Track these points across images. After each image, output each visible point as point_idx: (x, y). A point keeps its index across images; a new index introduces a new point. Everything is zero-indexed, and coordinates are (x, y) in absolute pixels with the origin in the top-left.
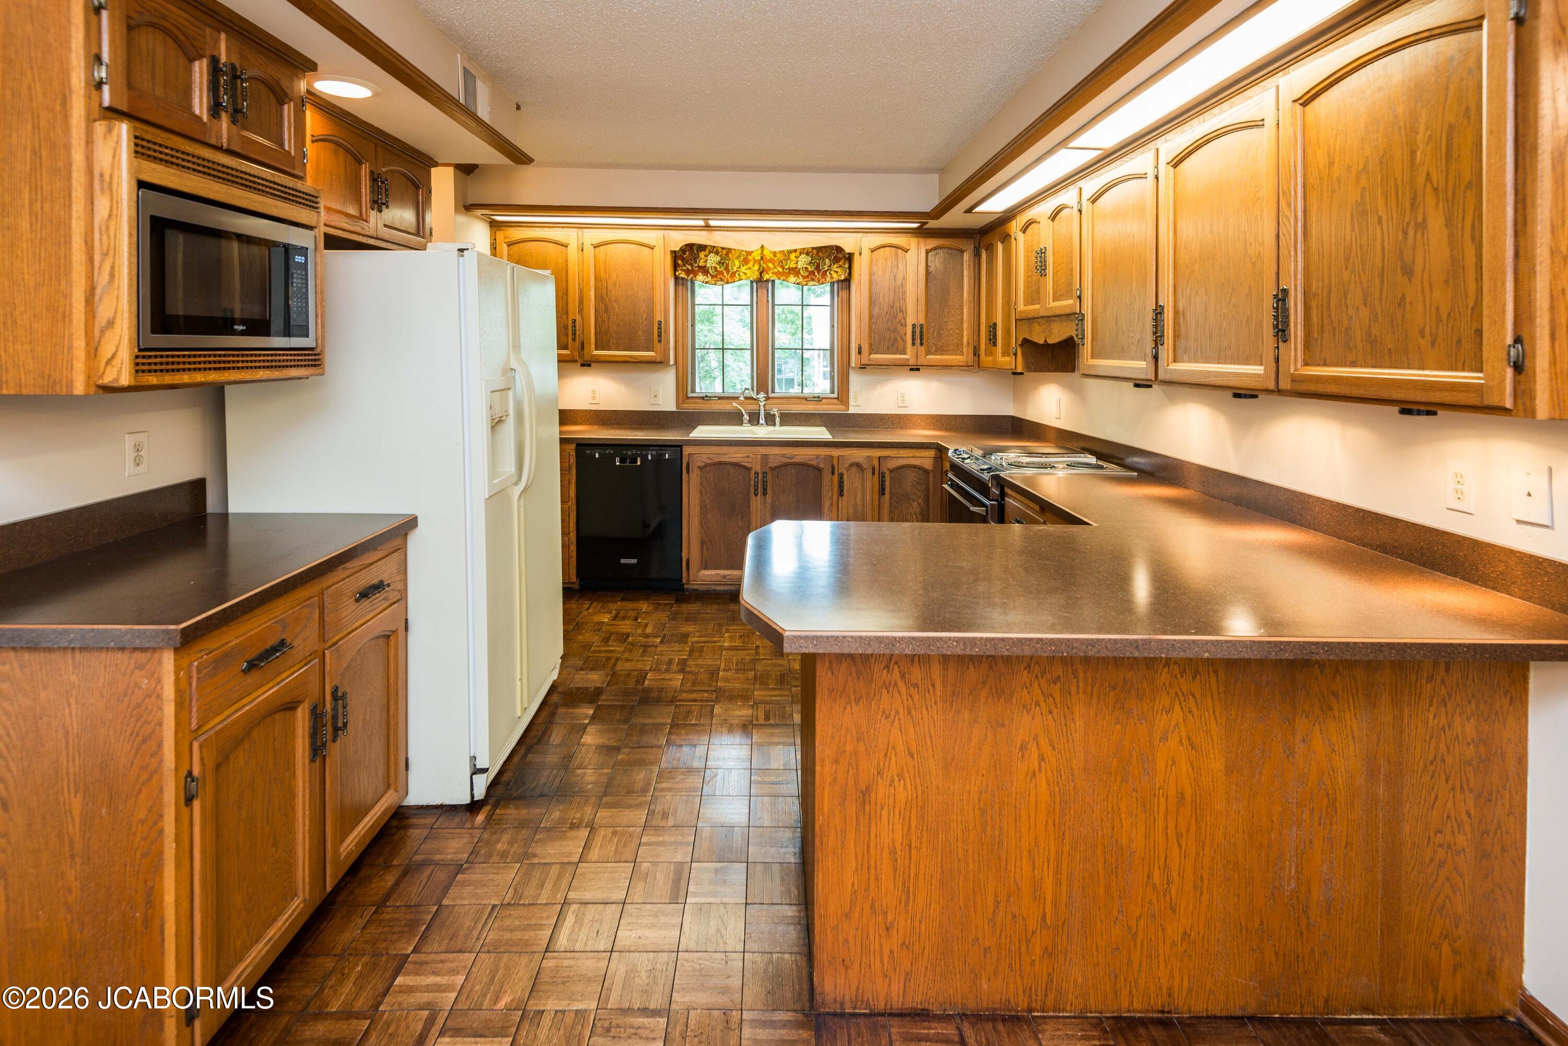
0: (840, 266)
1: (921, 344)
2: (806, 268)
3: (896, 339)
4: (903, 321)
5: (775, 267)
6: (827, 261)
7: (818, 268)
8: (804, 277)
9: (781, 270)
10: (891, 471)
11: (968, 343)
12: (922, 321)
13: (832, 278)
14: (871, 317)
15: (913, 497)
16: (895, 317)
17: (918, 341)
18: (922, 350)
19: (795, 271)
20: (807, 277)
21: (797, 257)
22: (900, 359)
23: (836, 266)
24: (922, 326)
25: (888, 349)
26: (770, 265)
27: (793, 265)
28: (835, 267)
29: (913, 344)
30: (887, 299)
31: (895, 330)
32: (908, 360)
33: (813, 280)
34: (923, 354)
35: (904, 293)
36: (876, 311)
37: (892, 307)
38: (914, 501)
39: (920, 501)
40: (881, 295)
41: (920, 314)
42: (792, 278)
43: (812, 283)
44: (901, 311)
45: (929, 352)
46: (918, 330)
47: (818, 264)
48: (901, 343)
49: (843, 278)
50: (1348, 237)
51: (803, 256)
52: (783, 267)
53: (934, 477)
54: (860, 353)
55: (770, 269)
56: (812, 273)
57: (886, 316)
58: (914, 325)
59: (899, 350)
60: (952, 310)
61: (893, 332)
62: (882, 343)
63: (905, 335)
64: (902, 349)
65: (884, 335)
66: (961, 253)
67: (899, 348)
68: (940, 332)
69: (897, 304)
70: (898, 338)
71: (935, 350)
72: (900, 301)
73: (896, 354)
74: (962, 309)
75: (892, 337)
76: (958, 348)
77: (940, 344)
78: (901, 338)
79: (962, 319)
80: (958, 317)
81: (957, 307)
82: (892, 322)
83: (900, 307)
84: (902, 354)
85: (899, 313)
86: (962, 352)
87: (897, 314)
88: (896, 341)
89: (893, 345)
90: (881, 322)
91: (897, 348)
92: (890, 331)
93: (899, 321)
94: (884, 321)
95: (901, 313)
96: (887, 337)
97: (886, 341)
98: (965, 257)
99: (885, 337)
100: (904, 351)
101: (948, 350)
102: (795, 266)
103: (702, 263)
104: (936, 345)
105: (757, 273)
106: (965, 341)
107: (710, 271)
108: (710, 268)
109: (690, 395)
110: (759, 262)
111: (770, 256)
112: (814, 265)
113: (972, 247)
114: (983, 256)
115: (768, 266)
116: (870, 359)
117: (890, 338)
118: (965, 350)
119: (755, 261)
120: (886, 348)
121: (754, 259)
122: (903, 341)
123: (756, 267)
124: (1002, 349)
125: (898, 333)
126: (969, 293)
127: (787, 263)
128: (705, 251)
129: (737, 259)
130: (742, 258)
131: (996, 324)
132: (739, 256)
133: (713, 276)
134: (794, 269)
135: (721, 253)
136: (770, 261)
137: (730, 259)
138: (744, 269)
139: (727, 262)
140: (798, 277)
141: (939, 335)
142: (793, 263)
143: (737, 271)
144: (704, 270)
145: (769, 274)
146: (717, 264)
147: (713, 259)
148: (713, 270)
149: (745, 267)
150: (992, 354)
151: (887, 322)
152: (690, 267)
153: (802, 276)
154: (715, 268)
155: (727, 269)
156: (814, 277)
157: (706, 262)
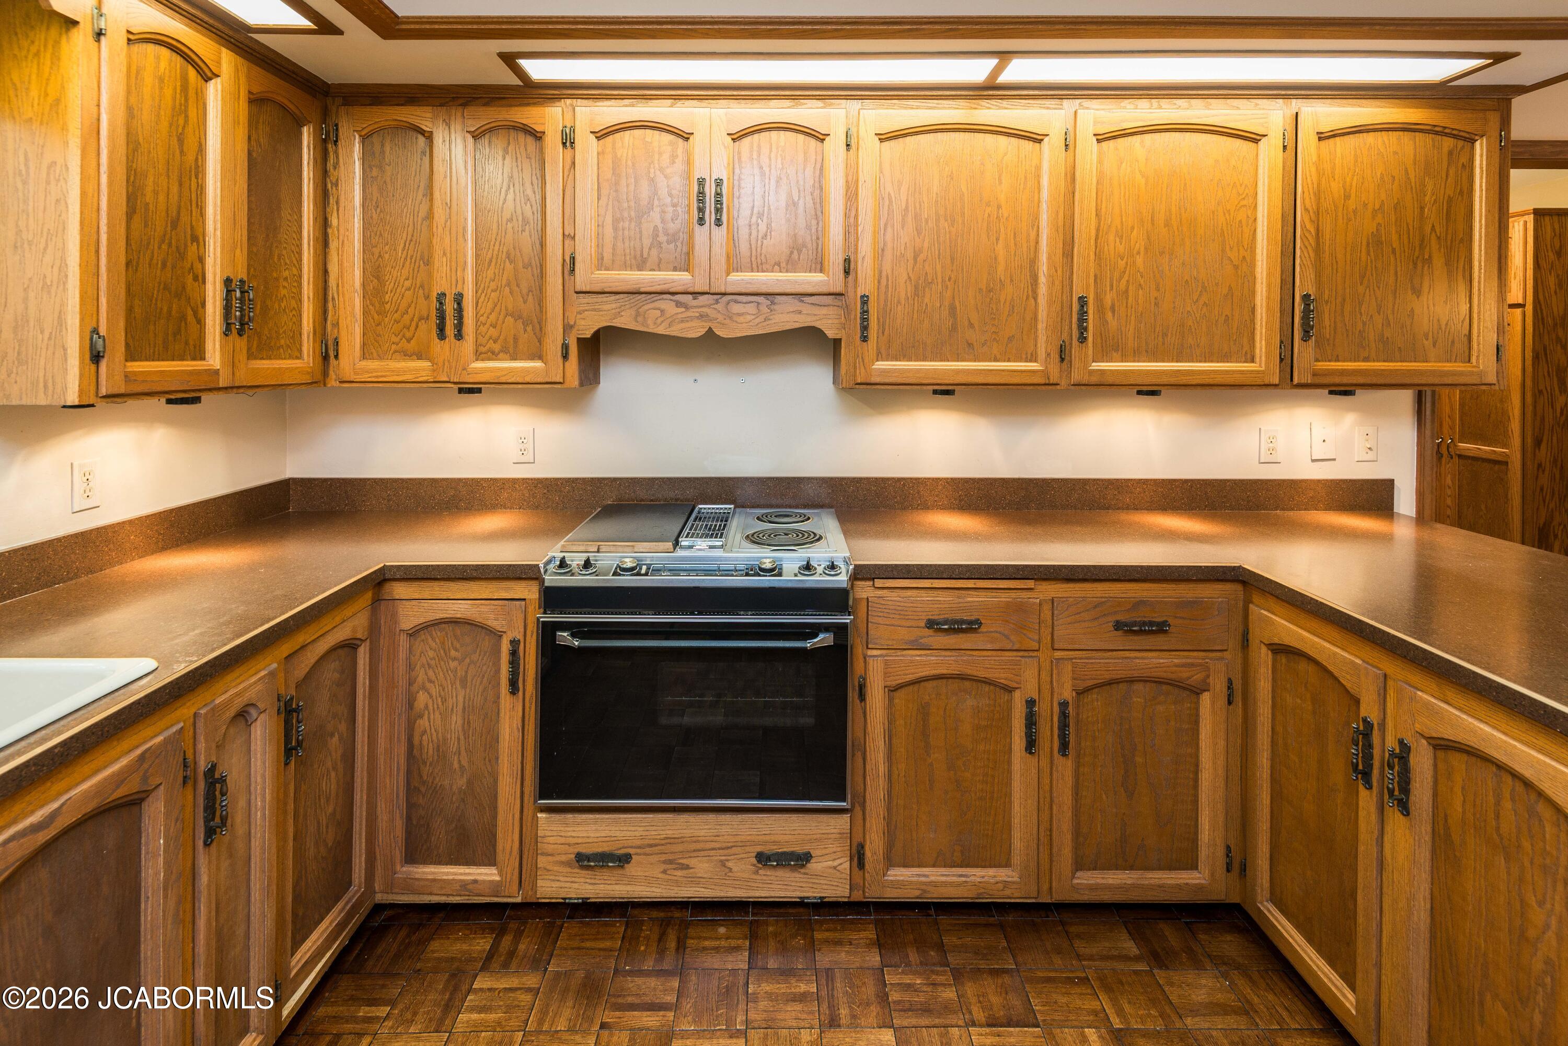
1: (243, 332)
3: (183, 318)
4: (199, 267)
12: (243, 273)
16: (181, 253)
17: (235, 324)
18: (242, 345)
24: (241, 284)
25: (166, 346)
29: (226, 331)
30: (162, 197)
31: (181, 293)
32: (217, 372)
34: (244, 356)
35: (201, 190)
36: (136, 226)
37: (174, 224)
40: (150, 181)
41: (238, 252)
44: (195, 239)
45: (250, 355)
46: (237, 296)
48: (194, 330)
50: (1364, 258)
57: (160, 248)
58: (228, 282)
59: (192, 348)
60: (284, 252)
61: (178, 295)
62: (152, 327)
63: (203, 304)
64: (195, 347)
65: (159, 305)
66: (299, 124)
67: (191, 342)
68: (268, 302)
69: (185, 218)
70: (190, 312)
71: (258, 346)
72: (191, 211)
73: (182, 359)
74: (300, 254)
75: (173, 313)
76: (295, 343)
77: (266, 332)
78: (195, 313)
79: (300, 276)
80: (295, 271)
81: (293, 248)
82: (174, 267)
83: (192, 227)
84: (194, 359)
85: (189, 244)
86: (300, 351)
87: (186, 246)
88: (183, 324)
89: (175, 335)
90: (150, 265)
91: (187, 343)
92: (170, 293)
93: (189, 266)
94: (154, 261)
95: (195, 244)
96: (165, 309)
97: (162, 321)
98: (307, 136)
99: (161, 309)
100: (199, 353)
101: (279, 348)
104: (259, 335)
106: (307, 326)
113: (319, 120)
114: (354, 147)
116: (127, 378)
117: (170, 312)
118: (306, 346)
120: (159, 341)
122: (199, 322)
124: (479, 345)
125: (188, 300)
126: (315, 220)
131: (460, 296)
141: (265, 311)
150: (423, 356)
151: (164, 265)
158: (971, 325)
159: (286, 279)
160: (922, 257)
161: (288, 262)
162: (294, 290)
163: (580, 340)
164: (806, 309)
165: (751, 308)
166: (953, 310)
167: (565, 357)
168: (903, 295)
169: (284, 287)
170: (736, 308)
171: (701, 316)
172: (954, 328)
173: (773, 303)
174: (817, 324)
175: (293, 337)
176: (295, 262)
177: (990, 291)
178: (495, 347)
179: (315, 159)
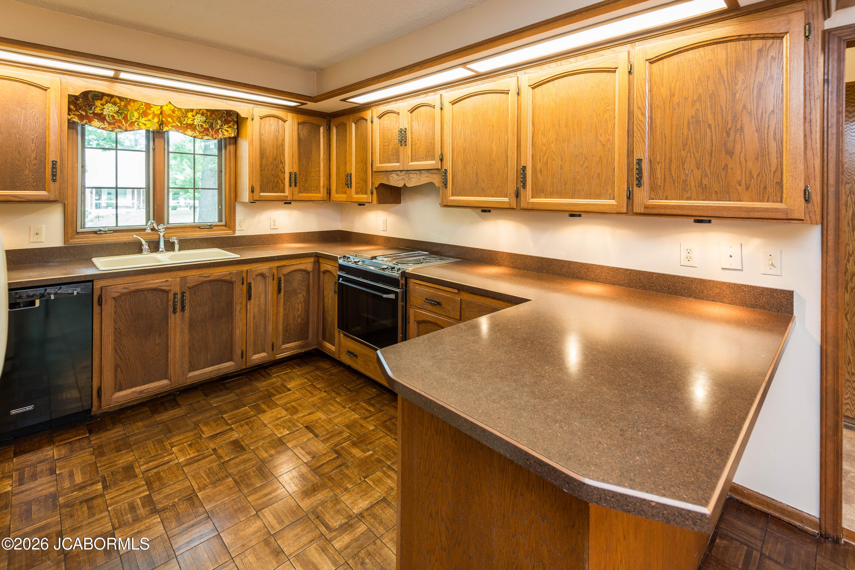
0: (230, 127)
1: (295, 185)
2: (202, 126)
3: (278, 182)
4: (283, 170)
5: (174, 122)
6: (219, 122)
7: (211, 126)
8: (200, 132)
9: (179, 124)
10: (284, 276)
11: (324, 186)
12: (296, 170)
13: (223, 135)
14: (261, 165)
15: (299, 291)
16: (277, 167)
17: (293, 184)
18: (296, 189)
19: (192, 127)
20: (203, 132)
21: (193, 116)
22: (281, 196)
23: (226, 126)
24: (295, 173)
25: (273, 189)
26: (169, 119)
27: (190, 122)
29: (290, 185)
30: (271, 153)
31: (277, 176)
32: (287, 196)
33: (207, 135)
34: (297, 192)
35: (283, 150)
36: (264, 161)
37: (275, 160)
38: (300, 294)
40: (268, 150)
41: (294, 165)
42: (189, 132)
43: (206, 137)
44: (281, 163)
45: (300, 192)
46: (293, 176)
47: (212, 123)
48: (282, 185)
49: (233, 135)
51: (199, 116)
52: (180, 122)
54: (253, 192)
55: (169, 123)
56: (207, 130)
57: (271, 166)
58: (290, 173)
59: (281, 190)
60: (313, 164)
61: (276, 177)
62: (269, 185)
63: (284, 179)
65: (270, 179)
66: (318, 127)
68: (308, 178)
69: (278, 157)
70: (280, 181)
71: (304, 190)
72: (280, 156)
73: (278, 192)
74: (320, 164)
76: (318, 189)
77: (307, 186)
78: (282, 181)
79: (320, 170)
80: (317, 169)
81: (317, 162)
82: (275, 170)
83: (280, 160)
84: (282, 193)
86: (320, 191)
87: (278, 164)
88: (278, 184)
89: (275, 187)
90: (268, 170)
91: (279, 188)
92: (274, 176)
93: (279, 169)
96: (272, 180)
97: (272, 184)
98: (321, 130)
100: (283, 191)
101: (311, 190)
102: (191, 123)
103: (98, 111)
104: (304, 187)
105: (157, 125)
106: (322, 184)
107: (107, 118)
108: (107, 116)
109: (79, 230)
110: (158, 116)
111: (170, 112)
112: (208, 123)
113: (325, 124)
114: (334, 131)
115: (167, 120)
116: (260, 196)
117: (274, 181)
118: (322, 190)
119: (155, 115)
120: (271, 188)
121: (154, 113)
122: (283, 183)
123: (156, 120)
124: (356, 190)
125: (280, 178)
126: (324, 153)
127: (185, 120)
128: (101, 100)
129: (136, 111)
130: (141, 111)
131: (351, 174)
132: (138, 109)
133: (109, 124)
134: (190, 125)
135: (119, 104)
136: (170, 116)
137: (129, 111)
138: (143, 120)
139: (126, 113)
140: (195, 132)
141: (306, 180)
142: (190, 120)
143: (136, 121)
144: (101, 118)
145: (168, 127)
146: (115, 113)
147: (110, 109)
148: (111, 118)
149: (144, 119)
150: (345, 193)
151: (272, 170)
152: (84, 113)
153: (198, 131)
154: (113, 116)
155: (125, 118)
156: (208, 133)
157: (102, 110)
158: (483, 181)
159: (314, 171)
160: (466, 152)
161: (314, 166)
162: (317, 174)
163: (376, 188)
164: (430, 175)
165: (415, 175)
166: (477, 174)
167: (372, 193)
168: (460, 168)
169: (313, 173)
170: (412, 176)
171: (403, 179)
172: (477, 182)
173: (421, 173)
174: (433, 181)
175: (317, 187)
176: (317, 165)
177: (490, 165)
178: (359, 190)
179: (324, 136)
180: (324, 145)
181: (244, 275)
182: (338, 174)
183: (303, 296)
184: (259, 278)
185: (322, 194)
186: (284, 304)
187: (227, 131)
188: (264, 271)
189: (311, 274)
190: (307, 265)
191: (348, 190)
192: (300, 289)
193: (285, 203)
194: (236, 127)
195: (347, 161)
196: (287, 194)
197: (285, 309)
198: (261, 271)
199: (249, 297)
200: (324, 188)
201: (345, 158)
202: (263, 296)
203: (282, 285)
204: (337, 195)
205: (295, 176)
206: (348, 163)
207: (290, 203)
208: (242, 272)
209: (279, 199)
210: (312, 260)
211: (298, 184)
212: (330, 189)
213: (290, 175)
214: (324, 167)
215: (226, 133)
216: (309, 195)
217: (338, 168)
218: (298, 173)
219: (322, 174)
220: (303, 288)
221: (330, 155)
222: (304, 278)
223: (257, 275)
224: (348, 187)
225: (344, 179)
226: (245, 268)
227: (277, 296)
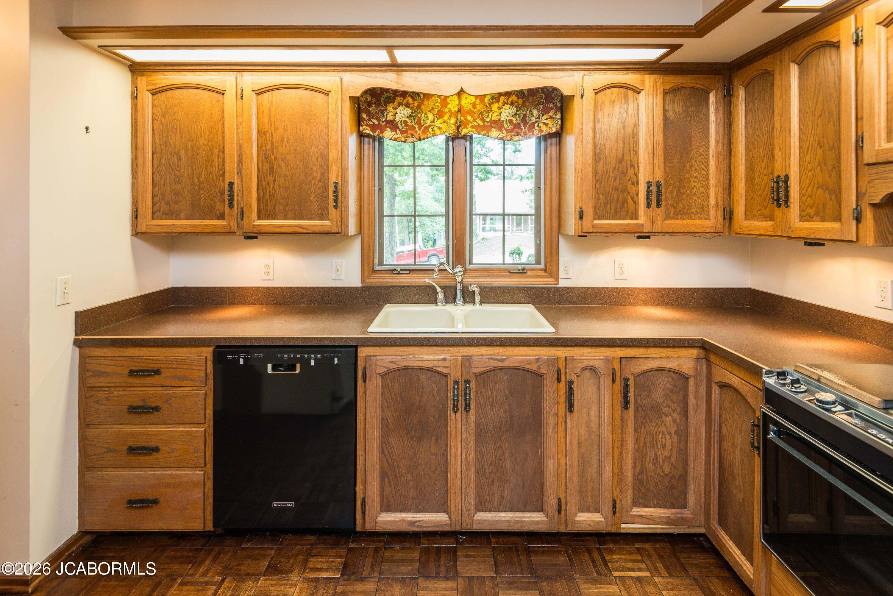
0: (551, 117)
1: (658, 205)
2: (511, 121)
3: (625, 201)
4: (635, 178)
5: (474, 120)
6: (535, 112)
7: (524, 120)
8: (508, 131)
9: (481, 123)
10: (635, 376)
11: (717, 204)
12: (659, 176)
13: (541, 131)
14: (595, 173)
15: (665, 410)
16: (624, 173)
17: (654, 203)
18: (659, 213)
19: (497, 124)
20: (511, 131)
21: (500, 105)
22: (631, 225)
23: (545, 117)
24: (659, 182)
25: (616, 213)
26: (469, 118)
27: (495, 117)
28: (544, 119)
29: (649, 205)
30: (614, 151)
31: (625, 190)
32: (642, 225)
33: (518, 134)
34: (660, 218)
35: (636, 143)
36: (601, 165)
37: (621, 161)
38: (667, 416)
39: (676, 416)
40: (608, 146)
41: (656, 168)
42: (494, 133)
43: (517, 138)
44: (632, 166)
45: (667, 216)
46: (654, 189)
47: (525, 116)
48: (632, 205)
49: (554, 130)
51: (507, 106)
52: (483, 120)
53: (696, 385)
54: (581, 218)
55: (468, 122)
56: (517, 126)
57: (613, 172)
58: (648, 183)
59: (631, 214)
60: (695, 163)
61: (622, 192)
62: (609, 206)
63: (637, 194)
64: (632, 214)
65: (612, 196)
66: (706, 94)
67: (630, 212)
68: (682, 191)
69: (626, 157)
70: (629, 199)
71: (674, 213)
72: (630, 154)
73: (625, 219)
74: (708, 162)
75: (620, 199)
76: (703, 211)
77: (681, 205)
78: (633, 199)
79: (708, 175)
80: (703, 172)
81: (702, 160)
82: (620, 179)
83: (631, 161)
84: (632, 219)
85: (629, 169)
86: (708, 214)
87: (627, 170)
88: (625, 204)
89: (621, 208)
90: (608, 180)
91: (627, 212)
92: (618, 191)
93: (629, 178)
94: (610, 178)
95: (632, 168)
96: (616, 198)
97: (614, 203)
98: (712, 98)
99: (614, 198)
100: (635, 216)
101: (690, 214)
102: (497, 118)
103: (390, 117)
104: (675, 207)
105: (454, 127)
106: (712, 201)
107: (399, 125)
108: (400, 122)
109: (377, 268)
110: (455, 114)
111: (470, 106)
112: (519, 116)
113: (721, 85)
114: (741, 95)
115: (466, 119)
116: (593, 226)
117: (618, 199)
118: (712, 213)
119: (451, 113)
120: (613, 211)
121: (450, 111)
122: (635, 202)
123: (453, 121)
124: (801, 210)
125: (628, 193)
126: (717, 142)
127: (488, 115)
128: (394, 102)
129: (430, 111)
130: (436, 110)
131: (787, 177)
132: (433, 109)
133: (402, 132)
134: (495, 122)
135: (412, 105)
136: (470, 112)
137: (423, 112)
138: (438, 123)
139: (419, 115)
140: (501, 131)
141: (679, 195)
142: (496, 114)
143: (430, 126)
144: (393, 125)
145: (467, 128)
146: (407, 117)
147: (402, 112)
148: (403, 125)
149: (440, 121)
150: (771, 218)
151: (615, 180)
152: (376, 122)
153: (506, 130)
154: (406, 122)
155: (419, 123)
156: (519, 131)
157: (394, 115)
159: (696, 177)
161: (697, 168)
162: (702, 182)
163: (873, 206)
167: (858, 219)
169: (694, 182)
175: (702, 208)
176: (703, 167)
178: (812, 212)
179: (717, 109)
180: (717, 125)
181: (562, 366)
182: (750, 180)
183: (674, 421)
184: (587, 373)
185: (712, 219)
186: (636, 430)
187: (546, 124)
188: (596, 364)
189: (691, 381)
190: (682, 362)
191: (778, 213)
192: (668, 406)
193: (639, 237)
194: (559, 116)
195: (777, 149)
196: (641, 220)
197: (637, 440)
198: (591, 363)
199: (570, 408)
200: (717, 209)
201: (770, 145)
202: (594, 408)
203: (631, 394)
204: (748, 223)
205: (659, 187)
206: (778, 154)
207: (649, 237)
208: (557, 359)
209: (627, 230)
210: (694, 352)
211: (663, 203)
212: (731, 212)
213: (649, 187)
214: (717, 167)
215: (544, 128)
216: (686, 222)
217: (750, 167)
218: (663, 183)
219: (712, 182)
220: (674, 406)
221: (730, 142)
222: (675, 386)
223: (584, 369)
224: (779, 206)
225: (768, 189)
226: (562, 352)
227: (622, 412)
